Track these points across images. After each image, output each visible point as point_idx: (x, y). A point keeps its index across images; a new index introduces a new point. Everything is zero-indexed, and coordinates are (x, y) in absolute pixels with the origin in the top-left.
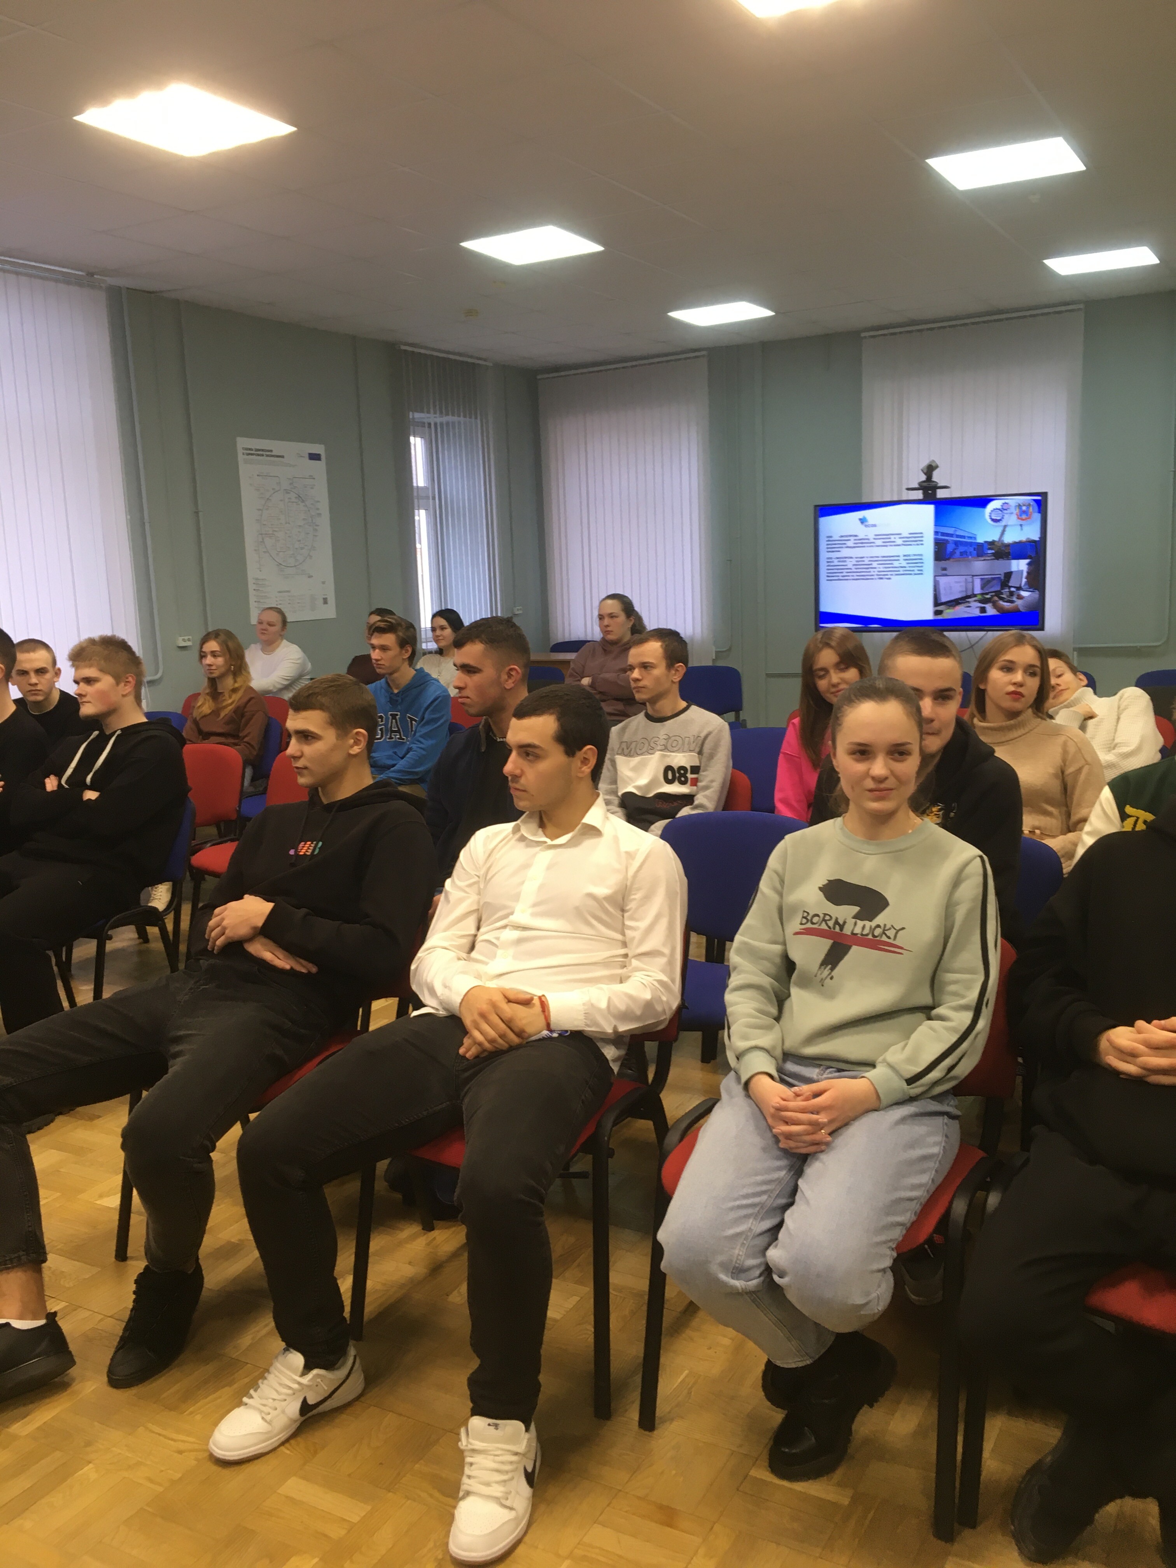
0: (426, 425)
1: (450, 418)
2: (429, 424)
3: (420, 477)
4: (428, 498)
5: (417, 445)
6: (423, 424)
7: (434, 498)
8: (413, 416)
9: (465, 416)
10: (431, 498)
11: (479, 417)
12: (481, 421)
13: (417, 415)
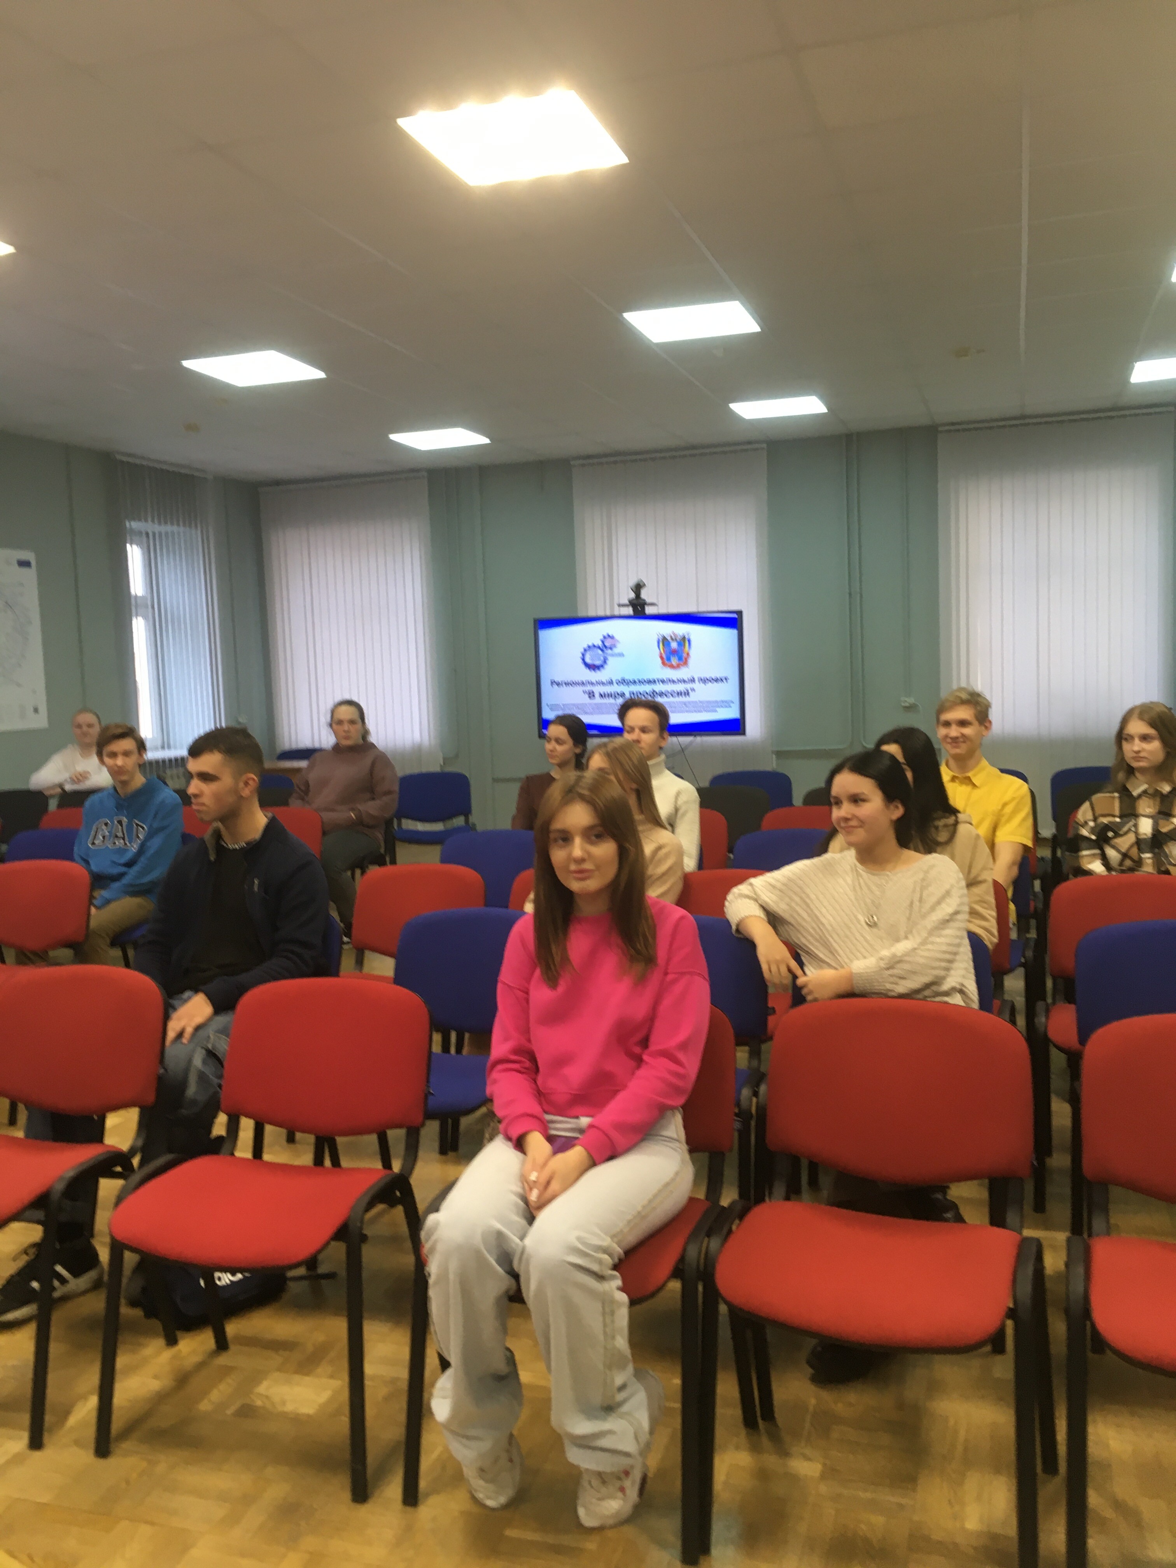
0: (144, 535)
1: (169, 528)
2: (147, 534)
3: (137, 585)
4: (147, 607)
5: (135, 555)
6: (140, 533)
7: (153, 607)
8: (130, 525)
9: (184, 525)
10: (150, 607)
11: (199, 528)
12: (202, 531)
13: (135, 525)
